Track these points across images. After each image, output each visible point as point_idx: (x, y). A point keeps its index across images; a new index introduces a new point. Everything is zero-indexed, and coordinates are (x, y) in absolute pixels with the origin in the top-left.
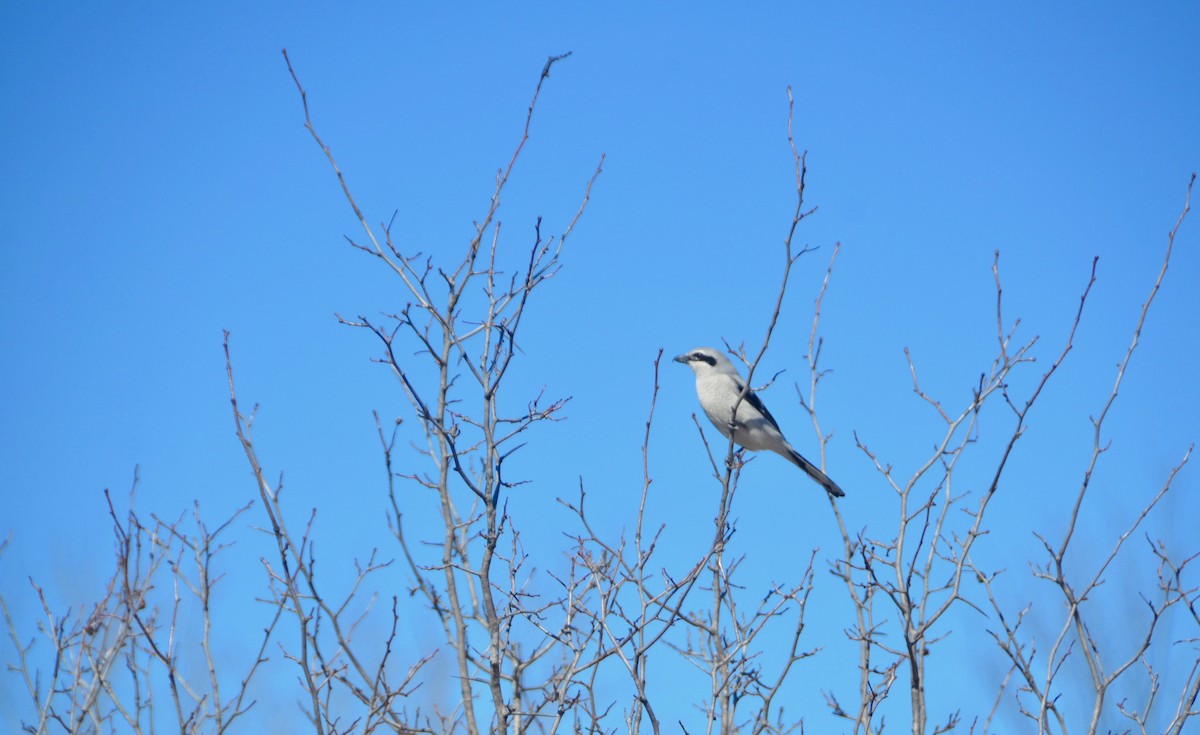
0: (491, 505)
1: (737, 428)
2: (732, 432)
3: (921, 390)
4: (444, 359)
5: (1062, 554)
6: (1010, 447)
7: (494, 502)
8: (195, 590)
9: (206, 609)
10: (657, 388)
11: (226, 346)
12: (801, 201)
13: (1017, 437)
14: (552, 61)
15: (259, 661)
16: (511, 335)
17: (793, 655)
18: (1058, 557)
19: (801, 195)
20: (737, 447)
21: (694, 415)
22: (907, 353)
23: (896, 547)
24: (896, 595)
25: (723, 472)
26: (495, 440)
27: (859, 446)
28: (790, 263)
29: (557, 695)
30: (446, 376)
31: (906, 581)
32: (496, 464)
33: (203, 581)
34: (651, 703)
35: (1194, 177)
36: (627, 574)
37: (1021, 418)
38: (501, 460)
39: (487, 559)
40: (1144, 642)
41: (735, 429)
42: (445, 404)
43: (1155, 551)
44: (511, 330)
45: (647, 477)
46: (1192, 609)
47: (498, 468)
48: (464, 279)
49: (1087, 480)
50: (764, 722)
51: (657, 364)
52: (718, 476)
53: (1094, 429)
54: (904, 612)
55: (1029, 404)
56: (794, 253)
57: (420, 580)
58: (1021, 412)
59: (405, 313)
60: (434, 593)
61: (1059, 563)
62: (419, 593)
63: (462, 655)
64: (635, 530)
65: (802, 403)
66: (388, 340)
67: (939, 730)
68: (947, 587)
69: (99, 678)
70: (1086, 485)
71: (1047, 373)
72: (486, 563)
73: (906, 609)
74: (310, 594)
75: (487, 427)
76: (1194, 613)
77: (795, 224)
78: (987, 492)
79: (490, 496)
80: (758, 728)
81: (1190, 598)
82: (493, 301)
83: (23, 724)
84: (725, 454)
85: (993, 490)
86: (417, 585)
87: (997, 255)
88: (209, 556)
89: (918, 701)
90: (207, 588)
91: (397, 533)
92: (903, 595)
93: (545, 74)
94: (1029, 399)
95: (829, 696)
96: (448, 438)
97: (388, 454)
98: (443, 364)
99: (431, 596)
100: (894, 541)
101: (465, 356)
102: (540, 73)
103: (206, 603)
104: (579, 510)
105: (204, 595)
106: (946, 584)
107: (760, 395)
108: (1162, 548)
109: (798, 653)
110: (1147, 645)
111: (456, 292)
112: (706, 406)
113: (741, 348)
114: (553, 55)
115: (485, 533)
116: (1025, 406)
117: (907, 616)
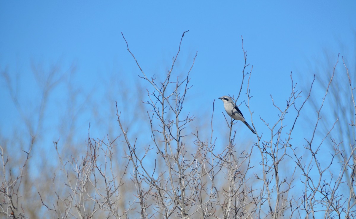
0: (178, 142)
1: (233, 115)
2: (232, 116)
3: (275, 105)
4: (163, 103)
5: (311, 143)
6: (296, 119)
7: (179, 141)
8: (108, 156)
9: (111, 160)
10: (214, 109)
11: (116, 105)
12: (246, 62)
13: (298, 116)
14: (184, 32)
15: (124, 174)
16: (182, 103)
17: (248, 168)
18: (310, 144)
19: (246, 61)
20: (233, 119)
21: (223, 112)
22: (271, 96)
23: (271, 143)
24: (271, 155)
25: (230, 125)
26: (179, 127)
27: (261, 119)
28: (244, 77)
29: (194, 183)
30: (163, 107)
31: (273, 152)
32: (179, 132)
33: (110, 153)
34: (216, 187)
35: (339, 54)
36: (208, 150)
37: (299, 112)
38: (180, 131)
39: (178, 154)
40: (331, 163)
41: (232, 115)
42: (163, 113)
43: (333, 141)
44: (182, 102)
45: (212, 129)
46: (342, 155)
47: (179, 133)
48: (166, 84)
49: (316, 126)
50: (242, 184)
51: (213, 103)
52: (229, 126)
53: (318, 114)
54: (273, 158)
55: (300, 109)
56: (245, 74)
57: (159, 150)
58: (299, 111)
59: (153, 93)
60: (163, 154)
61: (310, 145)
62: (159, 153)
63: (170, 167)
64: (210, 142)
65: (246, 105)
66: (154, 106)
67: (282, 182)
68: (282, 148)
69: (87, 178)
70: (316, 127)
71: (304, 101)
72: (177, 155)
73: (274, 157)
74: (135, 156)
75: (177, 124)
76: (342, 156)
77: (245, 68)
78: (291, 129)
79: (178, 140)
80: (240, 185)
81: (341, 152)
82: (177, 95)
83: (65, 183)
84: (230, 121)
85: (293, 128)
86: (159, 152)
87: (291, 72)
88: (111, 148)
89: (277, 179)
90: (111, 155)
91: (154, 140)
92: (273, 155)
93: (183, 36)
94: (300, 108)
95: (255, 174)
96: (168, 128)
97: (151, 122)
98: (162, 104)
99: (162, 154)
100: (270, 141)
101: (171, 107)
102: (182, 36)
103: (111, 159)
104: (197, 135)
105: (110, 157)
106: (282, 147)
107: (238, 107)
108: (334, 140)
109: (249, 167)
110: (332, 163)
111: (165, 87)
112: (226, 110)
113: (233, 97)
114: (185, 31)
115: (177, 148)
116: (299, 109)
117: (274, 159)
